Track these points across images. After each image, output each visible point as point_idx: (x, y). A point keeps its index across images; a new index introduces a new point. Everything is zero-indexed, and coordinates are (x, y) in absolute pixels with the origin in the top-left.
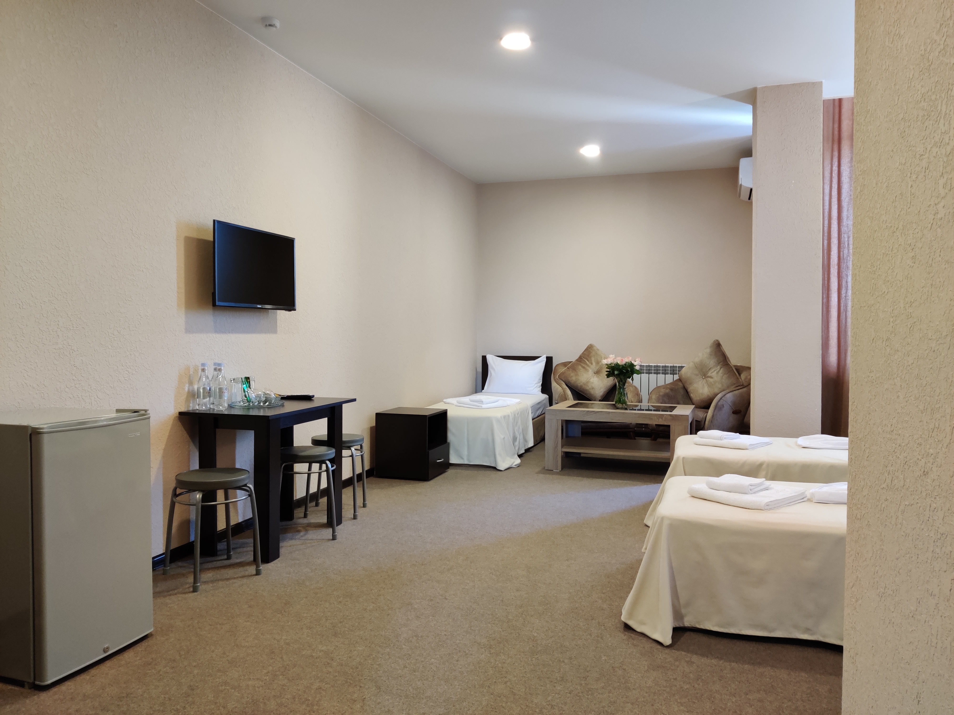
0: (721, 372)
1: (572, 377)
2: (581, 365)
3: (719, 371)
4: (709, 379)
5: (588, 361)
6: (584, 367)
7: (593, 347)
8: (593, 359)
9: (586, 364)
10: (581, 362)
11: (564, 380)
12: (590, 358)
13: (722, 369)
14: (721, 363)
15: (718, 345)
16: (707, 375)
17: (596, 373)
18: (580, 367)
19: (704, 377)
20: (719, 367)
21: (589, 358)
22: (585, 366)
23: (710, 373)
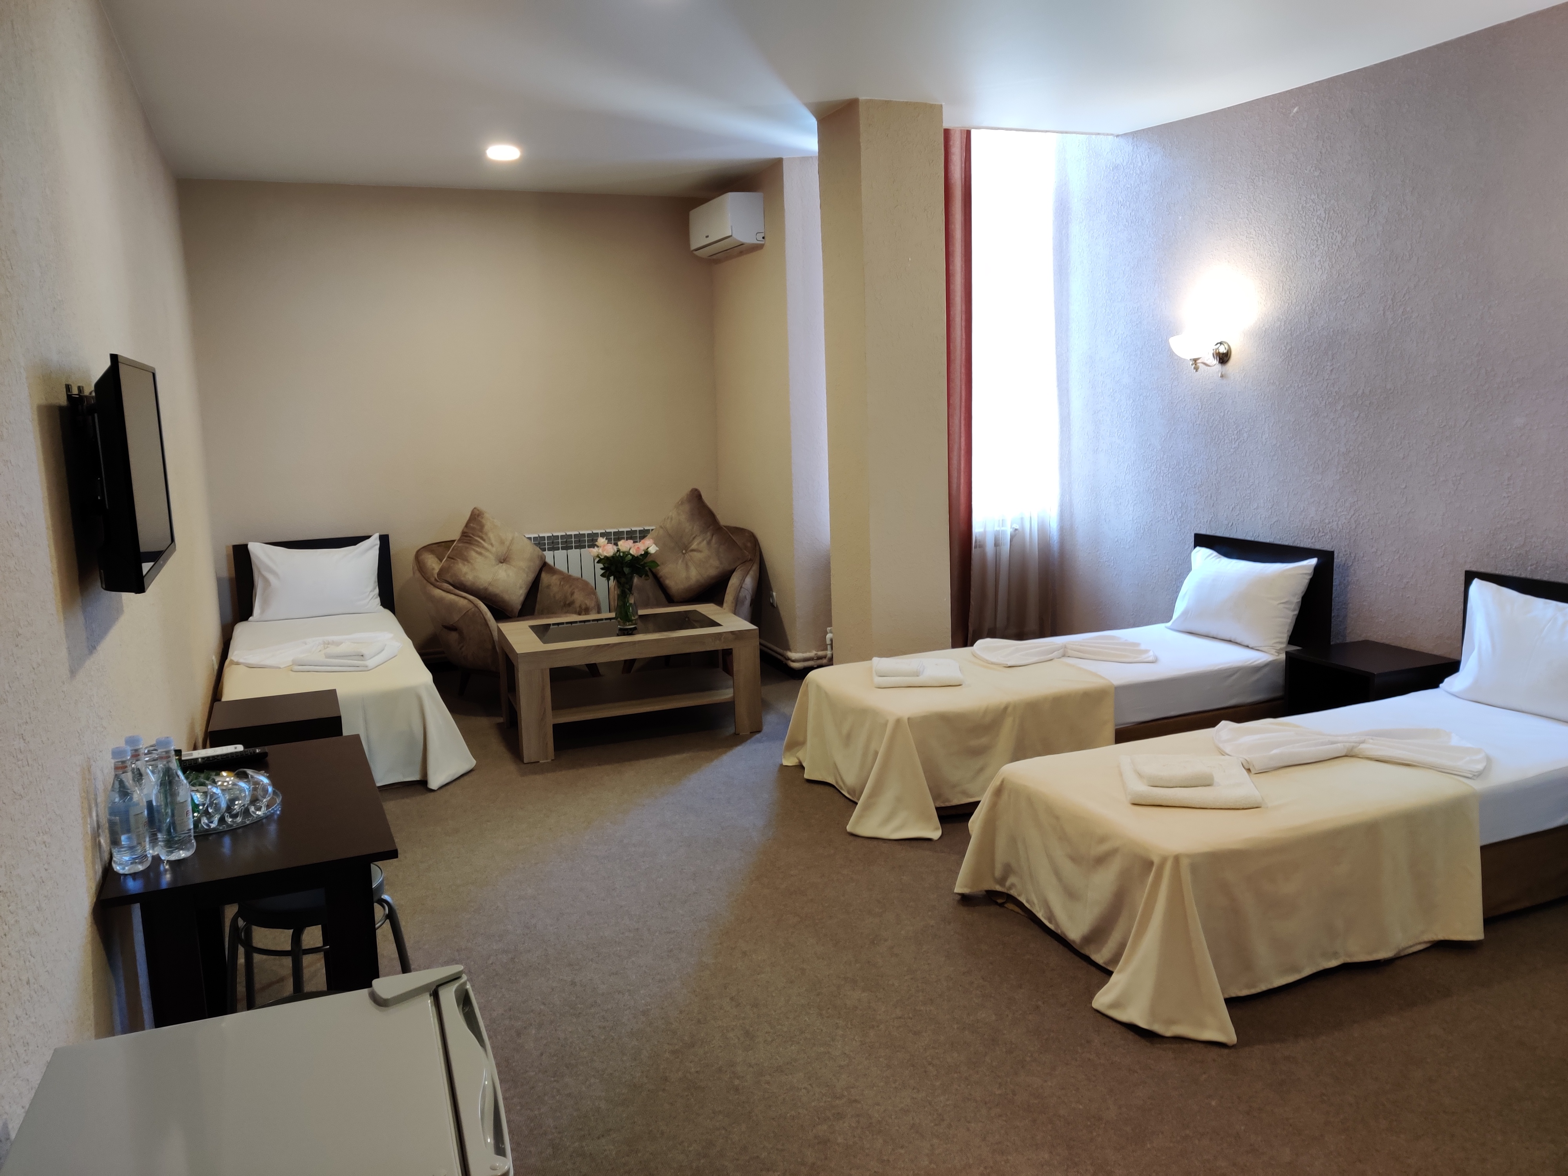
0: (714, 541)
1: (466, 573)
2: (474, 550)
3: (711, 540)
4: (695, 553)
5: (484, 540)
6: (480, 554)
7: (483, 514)
8: (491, 535)
9: (483, 547)
10: (471, 544)
11: (451, 581)
12: (486, 534)
13: (714, 537)
14: (711, 527)
15: (696, 497)
16: (691, 548)
17: (503, 561)
18: (473, 554)
19: (684, 551)
20: (709, 534)
21: (483, 536)
22: (483, 551)
23: (695, 544)
